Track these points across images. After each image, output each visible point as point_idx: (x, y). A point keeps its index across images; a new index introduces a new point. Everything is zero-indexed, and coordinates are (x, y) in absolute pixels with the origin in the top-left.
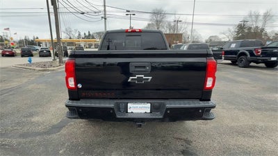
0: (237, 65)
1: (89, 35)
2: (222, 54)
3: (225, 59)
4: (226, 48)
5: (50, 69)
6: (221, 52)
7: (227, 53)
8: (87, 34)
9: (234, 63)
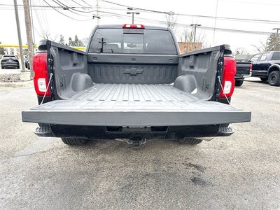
0: (268, 83)
1: (77, 40)
2: (249, 68)
3: (252, 76)
4: (255, 61)
5: (17, 83)
6: (248, 65)
7: (256, 67)
8: (73, 40)
9: (264, 80)
